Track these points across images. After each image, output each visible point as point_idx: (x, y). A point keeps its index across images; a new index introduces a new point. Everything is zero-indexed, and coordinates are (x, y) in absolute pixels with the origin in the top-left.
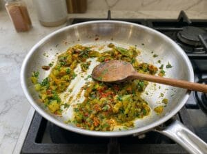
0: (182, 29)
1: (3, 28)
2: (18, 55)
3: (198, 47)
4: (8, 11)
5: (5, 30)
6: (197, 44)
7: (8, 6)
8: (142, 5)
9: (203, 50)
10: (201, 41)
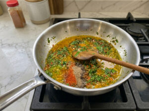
0: (129, 25)
1: (6, 26)
2: (17, 44)
3: (141, 37)
4: (9, 14)
5: (7, 27)
6: (140, 35)
7: (9, 10)
8: (102, 8)
9: (144, 39)
10: (142, 33)
